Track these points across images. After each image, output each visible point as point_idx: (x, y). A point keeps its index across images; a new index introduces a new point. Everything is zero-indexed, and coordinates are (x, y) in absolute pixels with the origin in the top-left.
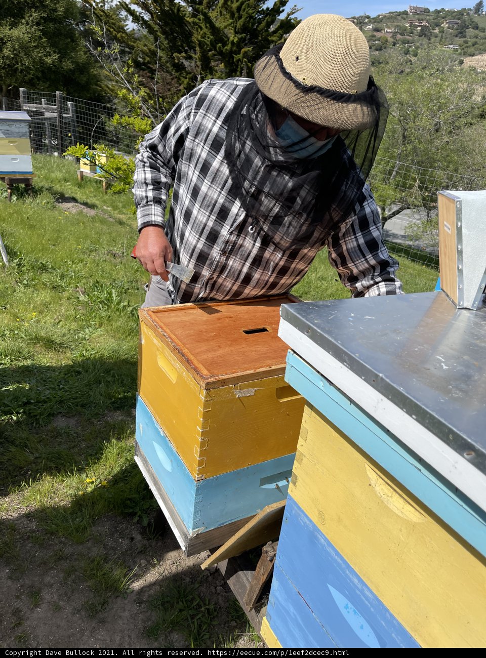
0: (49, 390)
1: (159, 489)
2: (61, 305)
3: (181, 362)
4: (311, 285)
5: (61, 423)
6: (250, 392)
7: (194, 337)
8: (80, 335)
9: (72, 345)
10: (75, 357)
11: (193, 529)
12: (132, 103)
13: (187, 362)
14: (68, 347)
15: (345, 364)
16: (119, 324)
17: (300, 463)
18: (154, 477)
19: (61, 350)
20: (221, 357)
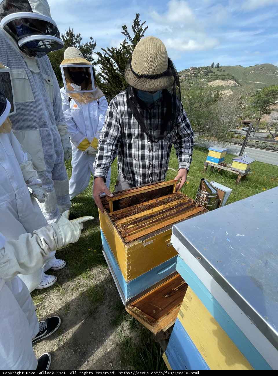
11: (127, 298)
17: (186, 310)
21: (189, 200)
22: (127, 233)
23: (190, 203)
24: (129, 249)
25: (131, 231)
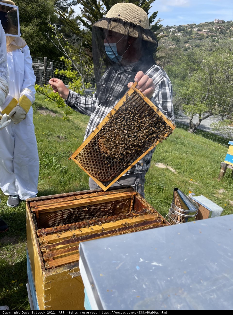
4: (160, 154)
12: (67, 63)
21: (159, 217)
22: (53, 255)
23: (157, 222)
24: (47, 278)
25: (58, 253)
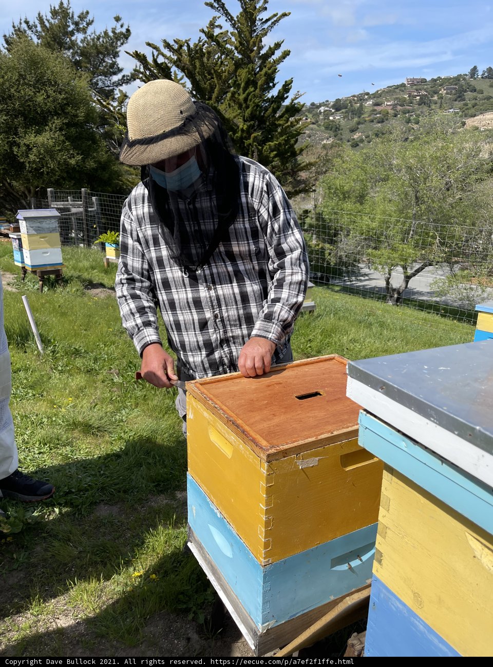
0: (90, 477)
1: (218, 579)
2: (96, 388)
3: (237, 434)
5: (103, 511)
6: (313, 462)
7: (246, 406)
8: (117, 417)
9: (109, 428)
10: (114, 440)
11: (263, 623)
13: (243, 434)
14: (105, 431)
15: (432, 419)
16: (155, 402)
17: (384, 538)
18: (211, 565)
19: (99, 434)
20: (277, 426)
